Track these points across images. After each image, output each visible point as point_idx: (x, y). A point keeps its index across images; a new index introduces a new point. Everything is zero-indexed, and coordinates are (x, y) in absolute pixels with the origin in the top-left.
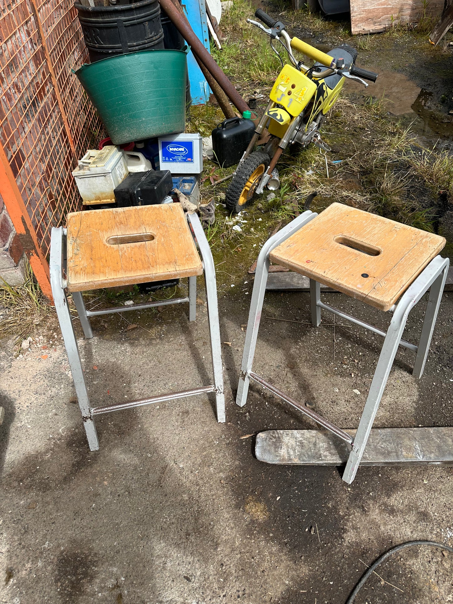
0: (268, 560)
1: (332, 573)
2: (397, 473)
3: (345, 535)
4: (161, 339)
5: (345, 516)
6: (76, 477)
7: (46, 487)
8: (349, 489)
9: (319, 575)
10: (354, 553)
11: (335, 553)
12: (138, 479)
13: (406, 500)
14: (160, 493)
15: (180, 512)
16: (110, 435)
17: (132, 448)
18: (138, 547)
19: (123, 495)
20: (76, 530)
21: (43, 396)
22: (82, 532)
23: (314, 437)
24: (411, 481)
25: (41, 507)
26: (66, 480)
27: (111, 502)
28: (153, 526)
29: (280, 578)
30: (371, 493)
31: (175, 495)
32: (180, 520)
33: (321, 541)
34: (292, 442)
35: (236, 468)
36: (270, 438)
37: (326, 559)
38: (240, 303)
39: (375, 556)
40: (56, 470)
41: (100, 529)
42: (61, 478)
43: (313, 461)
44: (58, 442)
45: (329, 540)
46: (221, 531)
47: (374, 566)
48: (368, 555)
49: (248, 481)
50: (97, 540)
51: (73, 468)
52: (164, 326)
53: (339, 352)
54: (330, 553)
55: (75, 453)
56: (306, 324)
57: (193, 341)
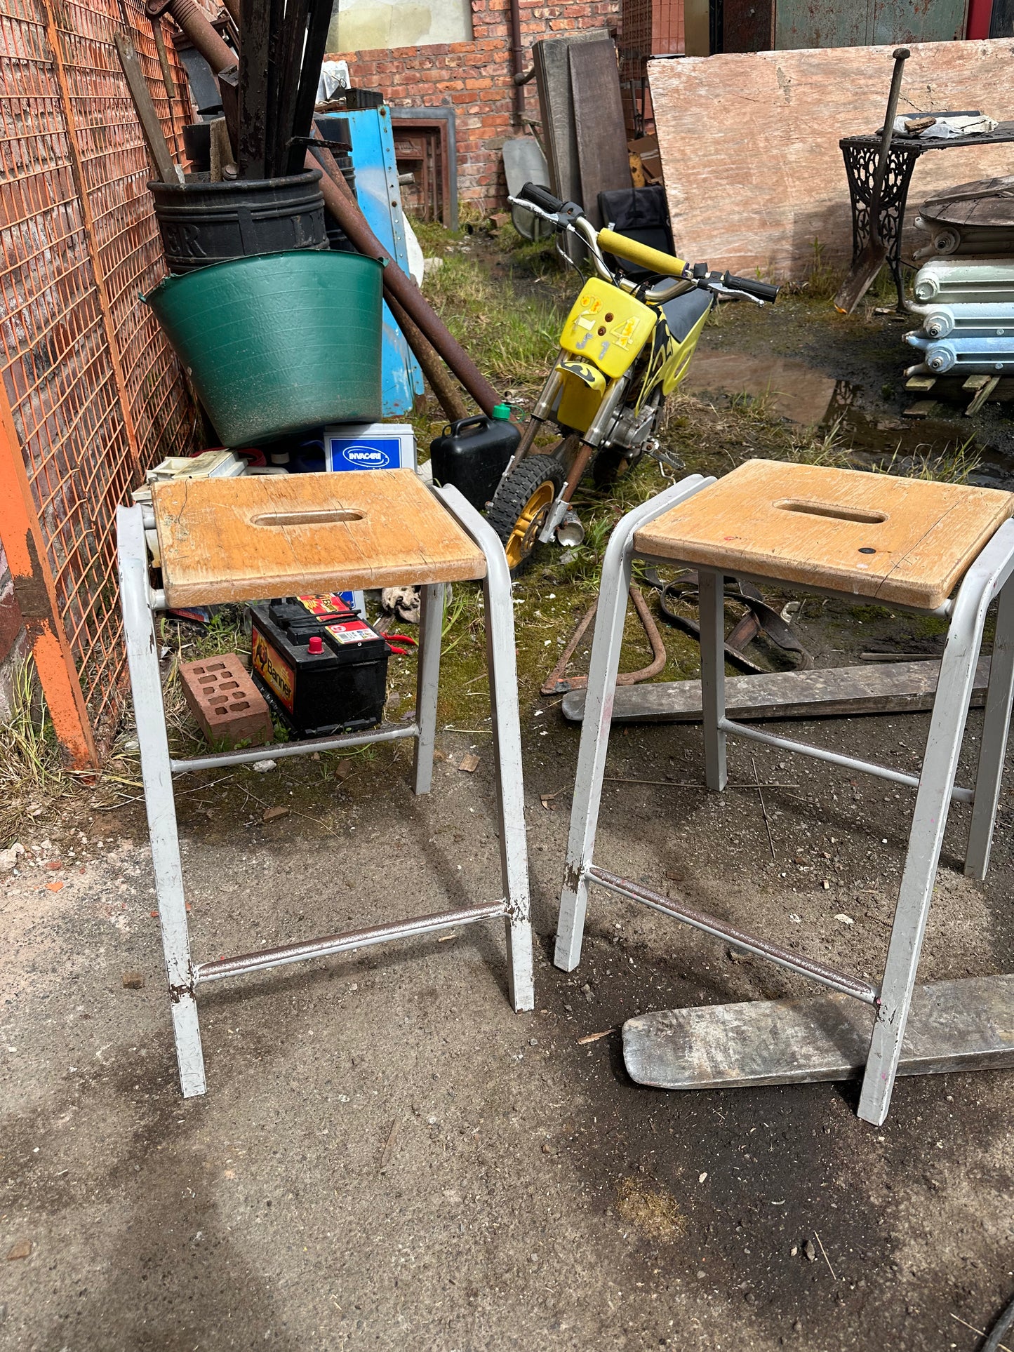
0: (704, 1344)
2: (992, 1089)
3: (897, 1256)
4: (347, 834)
5: (886, 1207)
6: (145, 1166)
7: (61, 1197)
8: (882, 1139)
10: (933, 1300)
11: (883, 1304)
12: (319, 1157)
14: (382, 1192)
15: (443, 1236)
16: (233, 1058)
17: (295, 1084)
18: (334, 1339)
19: (279, 1203)
20: (150, 1307)
21: (51, 976)
22: (168, 1311)
23: (768, 1015)
25: (45, 1254)
26: (116, 1174)
27: (248, 1224)
28: (371, 1279)
30: (938, 1144)
31: (424, 1192)
32: (444, 1256)
33: (839, 1277)
34: (716, 1032)
35: (579, 1112)
36: (659, 1030)
37: (861, 1323)
38: (530, 752)
39: (992, 1305)
40: (89, 1152)
41: (219, 1297)
42: (101, 1171)
43: (777, 1072)
44: (93, 1083)
45: (858, 1271)
46: (562, 1278)
47: (996, 1333)
48: (970, 1301)
49: (616, 1142)
50: (213, 1328)
51: (135, 1143)
52: (355, 807)
53: (783, 841)
54: (868, 1308)
55: (141, 1107)
56: (692, 788)
57: (430, 836)
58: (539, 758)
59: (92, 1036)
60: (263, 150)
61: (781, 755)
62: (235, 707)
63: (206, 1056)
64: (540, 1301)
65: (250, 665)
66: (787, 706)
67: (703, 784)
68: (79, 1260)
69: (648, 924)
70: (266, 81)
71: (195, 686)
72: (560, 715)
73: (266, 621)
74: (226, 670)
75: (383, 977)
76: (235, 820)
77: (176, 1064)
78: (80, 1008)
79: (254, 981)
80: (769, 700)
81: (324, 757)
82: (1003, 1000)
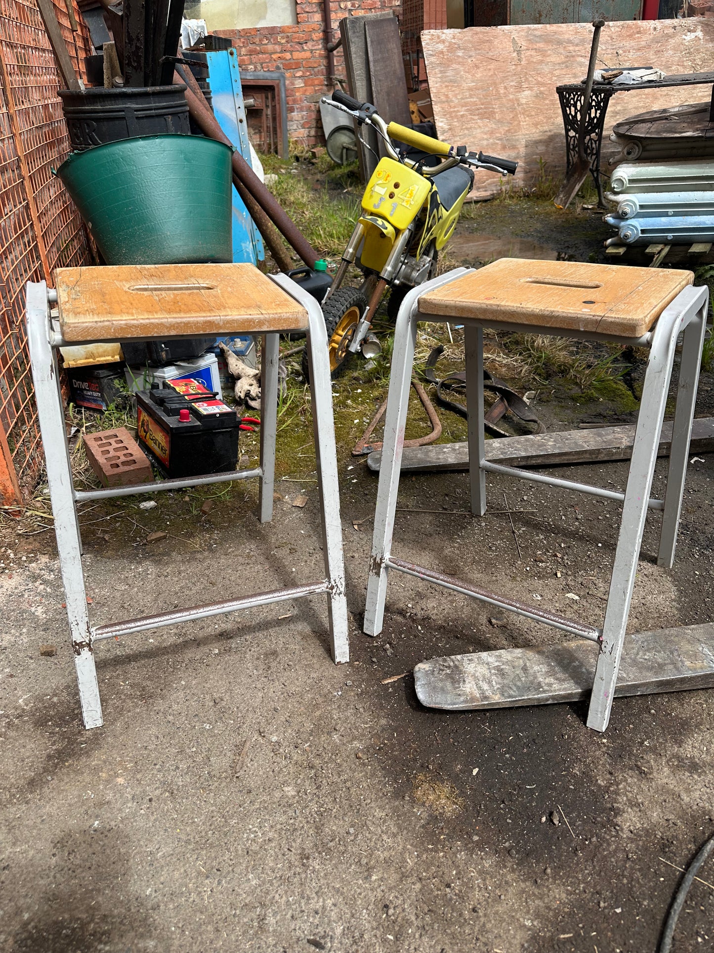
0: (479, 886)
1: (615, 891)
2: (682, 705)
3: (619, 820)
4: (211, 550)
5: (609, 787)
6: (55, 777)
8: (605, 741)
9: (590, 900)
10: (646, 849)
11: (610, 853)
12: (189, 767)
14: (236, 790)
15: (283, 819)
16: (124, 701)
17: (170, 718)
18: (200, 892)
19: (158, 800)
20: (58, 875)
22: (72, 878)
23: (520, 658)
24: (710, 715)
26: (32, 784)
27: (134, 815)
28: (228, 850)
29: (513, 916)
30: (645, 743)
31: (268, 789)
32: (284, 832)
33: (577, 835)
34: (482, 670)
35: (383, 730)
36: (441, 670)
37: (594, 867)
38: (345, 494)
39: (689, 850)
40: (12, 769)
41: (112, 867)
42: (22, 782)
43: (528, 695)
44: (16, 722)
45: (591, 831)
46: (373, 844)
47: (693, 869)
48: (673, 848)
49: (411, 749)
50: (107, 889)
51: (48, 761)
52: (216, 532)
53: (527, 547)
54: (599, 856)
55: (52, 737)
56: (462, 515)
57: (272, 550)
58: (351, 497)
59: (16, 689)
60: (142, 65)
61: (525, 492)
62: (124, 463)
63: (103, 701)
64: (356, 860)
65: (137, 437)
66: (528, 457)
67: (469, 511)
68: (3, 845)
69: (431, 604)
70: (143, 11)
71: (95, 449)
72: (367, 468)
73: (147, 400)
74: (118, 439)
75: (237, 644)
76: (126, 542)
77: (80, 707)
78: (7, 670)
79: (140, 649)
80: (515, 454)
81: (193, 499)
82: (689, 642)
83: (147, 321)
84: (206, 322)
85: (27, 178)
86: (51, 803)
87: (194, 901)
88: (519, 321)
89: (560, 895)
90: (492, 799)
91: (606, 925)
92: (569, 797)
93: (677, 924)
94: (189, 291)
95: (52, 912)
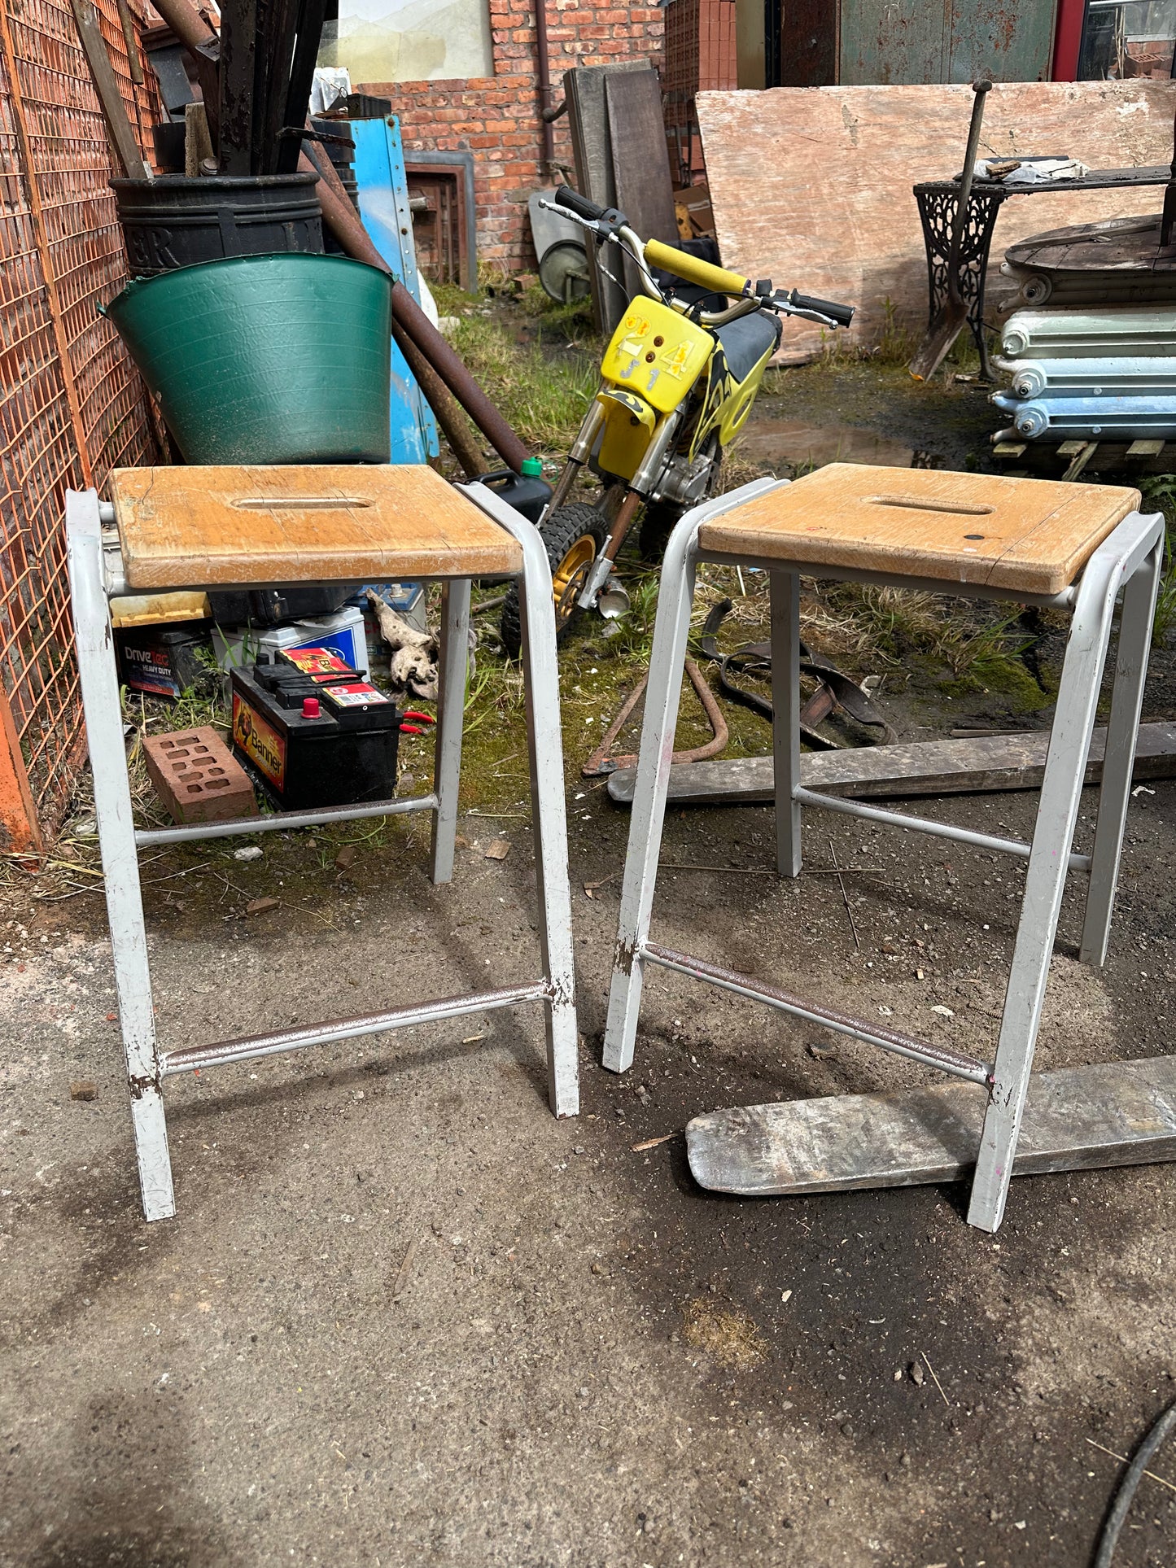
0: (793, 1485)
1: (1015, 1494)
2: (1122, 1190)
3: (1020, 1376)
4: (351, 928)
5: (1005, 1322)
6: (97, 1301)
8: (997, 1247)
9: (975, 1508)
10: (1065, 1424)
11: (1007, 1431)
12: (316, 1285)
13: (1172, 1256)
14: (395, 1323)
15: (472, 1371)
16: (210, 1176)
17: (286, 1204)
18: (336, 1492)
19: (267, 1339)
20: (102, 1463)
22: (124, 1467)
23: (858, 1110)
24: (1167, 1206)
26: (59, 1311)
27: (227, 1364)
28: (383, 1422)
29: (849, 1535)
30: (1063, 1251)
31: (447, 1323)
32: (473, 1393)
33: (953, 1402)
34: (797, 1130)
35: (636, 1227)
36: (729, 1129)
37: (981, 1453)
39: (1135, 1427)
40: (25, 1286)
41: (191, 1449)
42: (41, 1308)
43: (871, 1172)
44: (31, 1208)
45: (975, 1395)
46: (619, 1413)
47: (1141, 1457)
48: (1109, 1424)
49: (681, 1259)
50: (182, 1485)
51: (84, 1274)
53: (868, 929)
54: (989, 1435)
55: (92, 1234)
56: (762, 875)
57: (451, 929)
58: (580, 844)
59: (31, 1154)
60: (248, 140)
61: (864, 838)
62: (209, 785)
63: (176, 1174)
64: (592, 1441)
65: (231, 742)
66: (869, 783)
67: (774, 870)
68: (11, 1411)
69: (713, 1020)
70: (252, 55)
71: (162, 761)
72: (607, 796)
73: (249, 682)
74: (200, 744)
75: (396, 1083)
76: (211, 914)
77: (138, 1184)
78: (17, 1123)
79: (236, 1091)
80: (848, 776)
81: (321, 844)
82: (1133, 1087)
83: (265, 557)
84: (359, 560)
85: (58, 320)
86: (91, 1342)
87: (326, 1506)
88: (862, 566)
89: (925, 1499)
90: (814, 1342)
91: (1000, 1549)
92: (940, 1339)
93: (1116, 1549)
94: (330, 510)
95: (92, 1524)
